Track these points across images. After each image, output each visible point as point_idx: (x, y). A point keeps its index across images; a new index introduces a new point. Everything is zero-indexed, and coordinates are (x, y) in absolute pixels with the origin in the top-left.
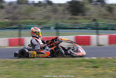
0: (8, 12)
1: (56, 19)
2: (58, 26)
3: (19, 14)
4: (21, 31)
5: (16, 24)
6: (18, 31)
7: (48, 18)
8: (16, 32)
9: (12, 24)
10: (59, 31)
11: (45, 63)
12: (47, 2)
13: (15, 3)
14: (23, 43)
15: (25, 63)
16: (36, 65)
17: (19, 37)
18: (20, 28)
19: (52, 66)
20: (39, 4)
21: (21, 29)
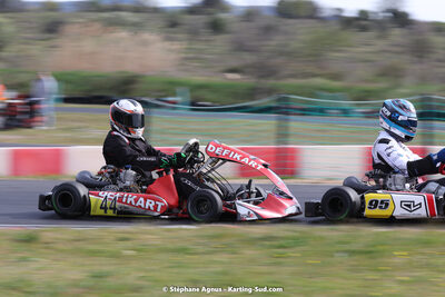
0: (240, 47)
1: (423, 80)
2: (430, 107)
3: (281, 54)
4: (287, 120)
5: (269, 92)
6: (273, 122)
7: (392, 74)
8: (268, 123)
9: (253, 93)
10: (431, 128)
11: (374, 246)
12: (391, 14)
13: (267, 13)
14: (293, 165)
15: (297, 242)
16: (338, 252)
17: (278, 143)
18: (282, 109)
19: (400, 257)
20: (361, 22)
21: (287, 113)
